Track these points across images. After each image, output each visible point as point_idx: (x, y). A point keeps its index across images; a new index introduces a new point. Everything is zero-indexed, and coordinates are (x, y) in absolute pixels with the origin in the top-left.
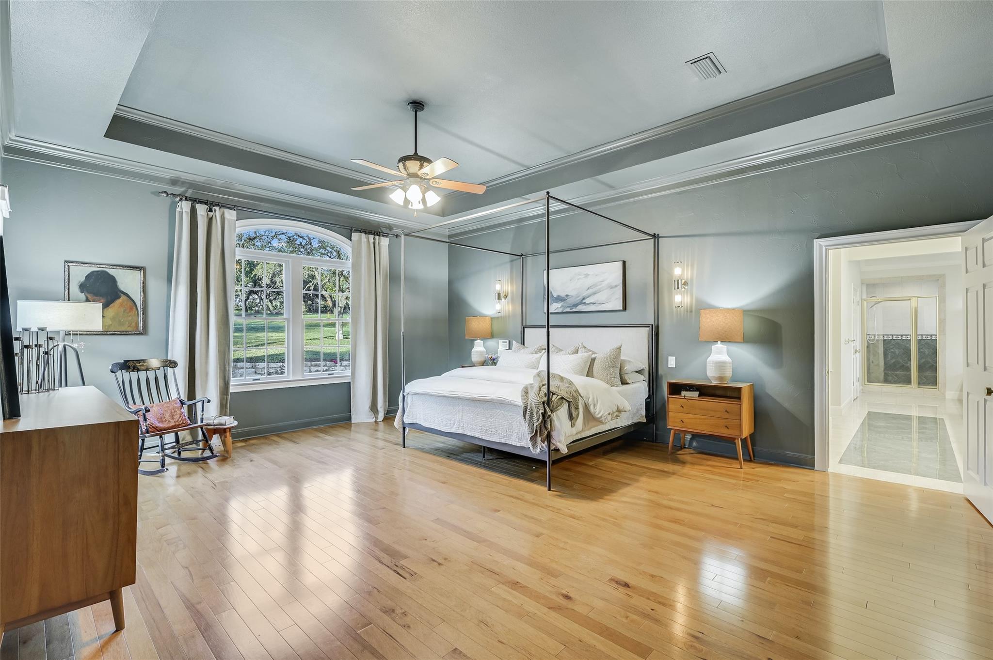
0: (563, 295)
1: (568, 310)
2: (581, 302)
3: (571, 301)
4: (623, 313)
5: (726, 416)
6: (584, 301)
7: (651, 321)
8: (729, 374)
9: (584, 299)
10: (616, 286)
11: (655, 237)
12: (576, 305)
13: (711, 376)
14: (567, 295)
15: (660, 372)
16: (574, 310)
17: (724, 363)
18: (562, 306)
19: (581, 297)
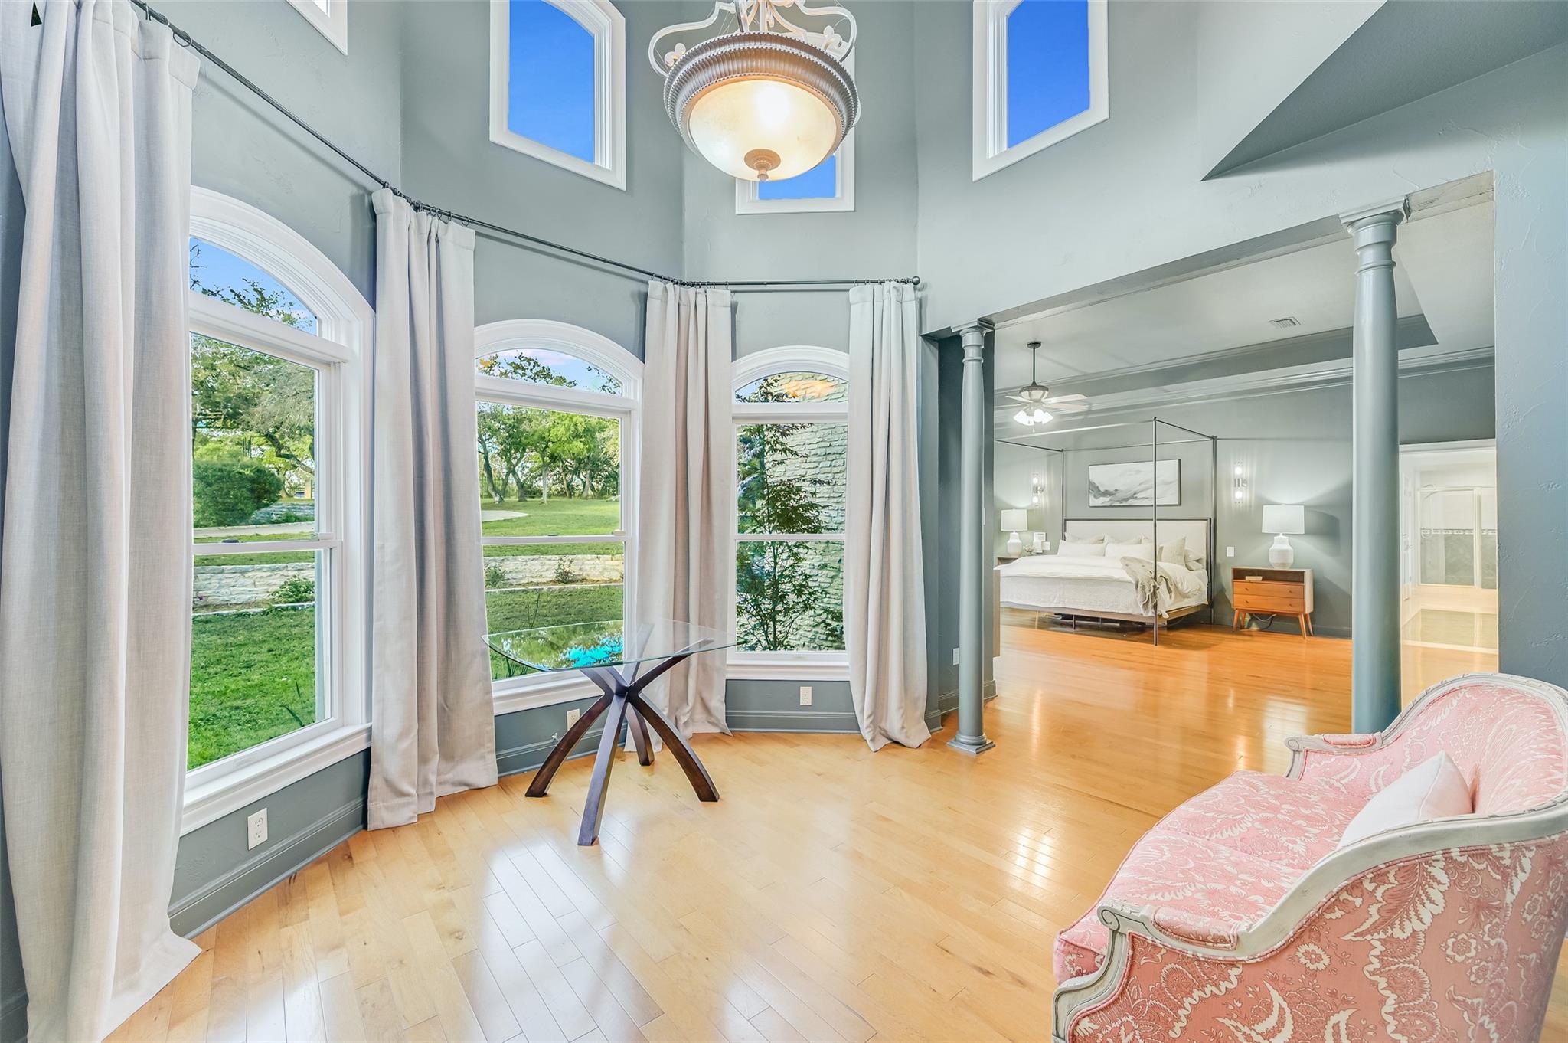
0: (1111, 489)
1: (1118, 504)
2: (1133, 497)
3: (1119, 496)
4: (1179, 507)
5: (1291, 596)
6: (1135, 496)
7: (1210, 515)
8: (1291, 561)
9: (1135, 494)
10: (1171, 483)
11: (1214, 438)
12: (1126, 500)
13: (1275, 564)
14: (1116, 490)
15: (1217, 561)
16: (1124, 504)
17: (1287, 551)
18: (1111, 500)
19: (1132, 492)
